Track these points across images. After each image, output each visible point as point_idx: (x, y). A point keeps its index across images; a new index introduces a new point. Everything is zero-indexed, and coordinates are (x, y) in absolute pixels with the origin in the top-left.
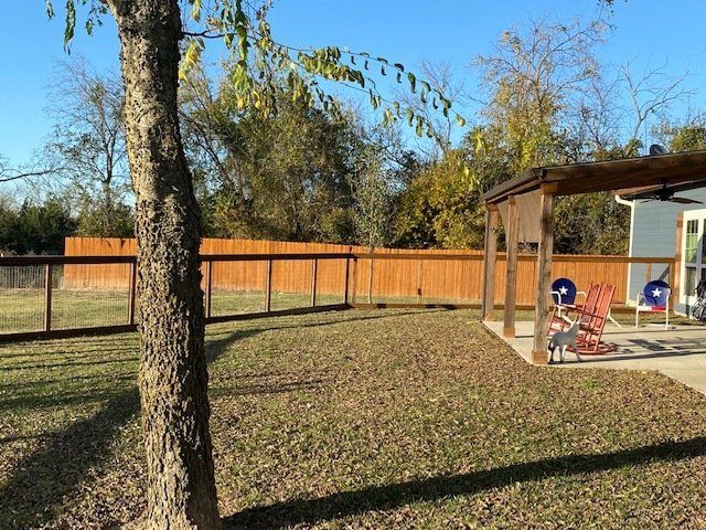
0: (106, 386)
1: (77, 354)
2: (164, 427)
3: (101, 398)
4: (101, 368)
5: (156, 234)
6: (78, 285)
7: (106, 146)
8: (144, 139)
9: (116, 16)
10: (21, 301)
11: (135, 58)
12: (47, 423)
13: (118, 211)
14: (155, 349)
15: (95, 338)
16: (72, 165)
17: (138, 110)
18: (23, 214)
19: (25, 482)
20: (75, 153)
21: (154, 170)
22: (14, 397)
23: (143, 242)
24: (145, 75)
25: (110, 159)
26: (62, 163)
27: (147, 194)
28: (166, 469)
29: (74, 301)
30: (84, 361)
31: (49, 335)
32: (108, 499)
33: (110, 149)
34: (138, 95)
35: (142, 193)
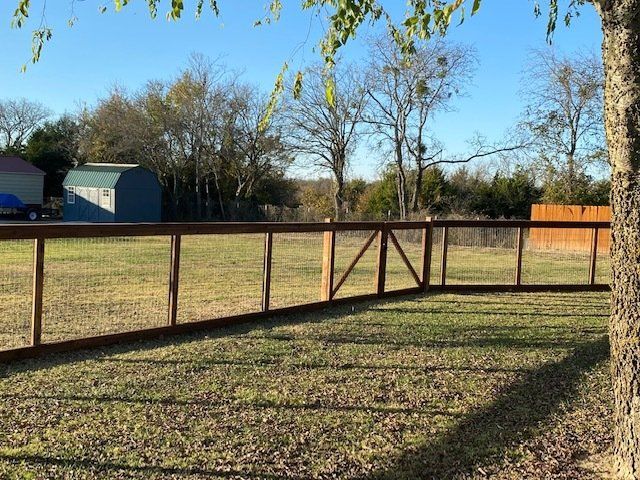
0: (571, 336)
1: (543, 307)
2: (632, 375)
3: (567, 346)
4: (565, 320)
5: (629, 202)
6: (542, 247)
7: (571, 122)
8: (621, 117)
9: (600, 12)
10: (493, 258)
11: (616, 46)
12: (522, 361)
13: (580, 181)
14: (626, 304)
15: (559, 294)
16: (539, 140)
17: (617, 92)
18: (494, 184)
19: (507, 405)
20: (543, 129)
21: (630, 145)
22: (493, 337)
23: (617, 209)
24: (625, 61)
25: (574, 133)
26: (531, 139)
27: (622, 166)
28: (632, 412)
29: (539, 261)
30: (551, 312)
31: (519, 288)
32: (577, 430)
33: (574, 124)
34: (617, 78)
35: (618, 165)
